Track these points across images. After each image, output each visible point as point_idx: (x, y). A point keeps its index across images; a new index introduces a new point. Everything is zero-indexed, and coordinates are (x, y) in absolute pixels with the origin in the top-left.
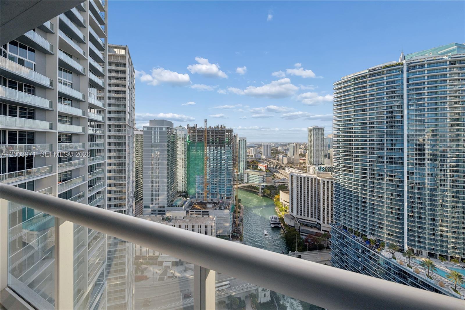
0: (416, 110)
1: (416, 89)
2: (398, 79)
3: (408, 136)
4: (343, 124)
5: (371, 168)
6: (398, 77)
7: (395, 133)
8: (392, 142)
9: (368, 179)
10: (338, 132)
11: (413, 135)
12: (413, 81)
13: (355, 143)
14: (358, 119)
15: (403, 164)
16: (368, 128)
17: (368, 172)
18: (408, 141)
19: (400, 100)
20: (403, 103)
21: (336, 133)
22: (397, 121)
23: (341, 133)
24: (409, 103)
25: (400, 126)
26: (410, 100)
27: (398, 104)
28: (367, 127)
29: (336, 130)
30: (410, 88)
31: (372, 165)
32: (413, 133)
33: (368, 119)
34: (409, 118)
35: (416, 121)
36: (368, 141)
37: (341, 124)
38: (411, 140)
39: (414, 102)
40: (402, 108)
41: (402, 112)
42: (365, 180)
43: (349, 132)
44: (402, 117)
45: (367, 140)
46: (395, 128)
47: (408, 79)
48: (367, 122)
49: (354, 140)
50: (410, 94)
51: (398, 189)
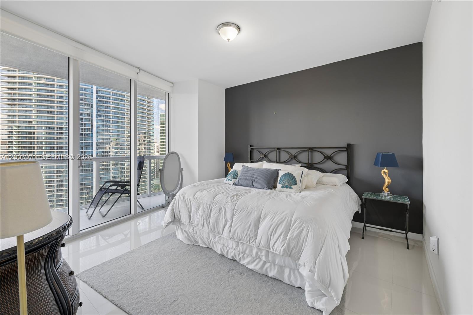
0: (103, 121)
1: (103, 101)
2: (88, 87)
3: (96, 143)
4: (19, 127)
5: (59, 179)
6: (88, 86)
7: (85, 140)
8: (83, 150)
9: (55, 193)
10: (9, 137)
11: (101, 143)
12: (102, 93)
13: (37, 152)
14: (42, 121)
15: (92, 170)
16: (56, 134)
17: (55, 184)
18: (97, 149)
19: (90, 109)
20: (92, 111)
21: (7, 138)
22: (87, 128)
23: (14, 138)
24: (98, 113)
25: (89, 134)
26: (99, 110)
27: (88, 112)
28: (54, 132)
29: (6, 133)
30: (99, 99)
31: (60, 176)
32: (101, 141)
33: (56, 123)
34: (98, 127)
35: (103, 130)
36: (56, 148)
37: (16, 126)
38: (99, 148)
39: (102, 113)
40: (92, 116)
41: (92, 120)
42: (51, 194)
43: (29, 137)
44: (92, 125)
45: (54, 148)
46: (85, 136)
47: (97, 91)
48: (54, 127)
49: (36, 148)
50: (99, 105)
51: (88, 196)
